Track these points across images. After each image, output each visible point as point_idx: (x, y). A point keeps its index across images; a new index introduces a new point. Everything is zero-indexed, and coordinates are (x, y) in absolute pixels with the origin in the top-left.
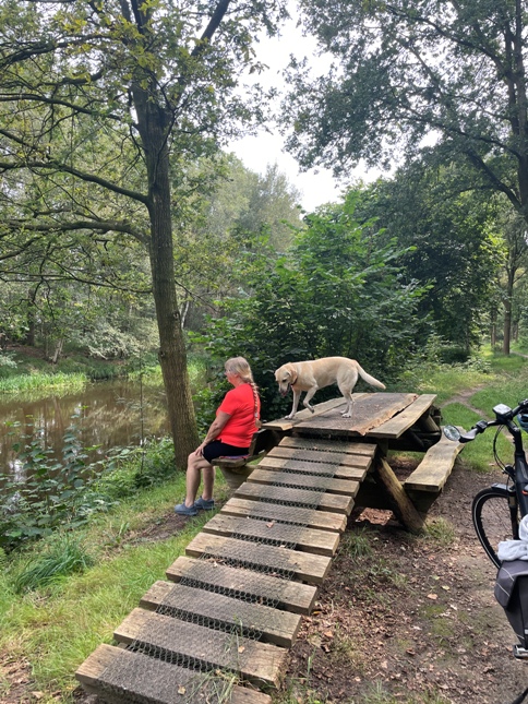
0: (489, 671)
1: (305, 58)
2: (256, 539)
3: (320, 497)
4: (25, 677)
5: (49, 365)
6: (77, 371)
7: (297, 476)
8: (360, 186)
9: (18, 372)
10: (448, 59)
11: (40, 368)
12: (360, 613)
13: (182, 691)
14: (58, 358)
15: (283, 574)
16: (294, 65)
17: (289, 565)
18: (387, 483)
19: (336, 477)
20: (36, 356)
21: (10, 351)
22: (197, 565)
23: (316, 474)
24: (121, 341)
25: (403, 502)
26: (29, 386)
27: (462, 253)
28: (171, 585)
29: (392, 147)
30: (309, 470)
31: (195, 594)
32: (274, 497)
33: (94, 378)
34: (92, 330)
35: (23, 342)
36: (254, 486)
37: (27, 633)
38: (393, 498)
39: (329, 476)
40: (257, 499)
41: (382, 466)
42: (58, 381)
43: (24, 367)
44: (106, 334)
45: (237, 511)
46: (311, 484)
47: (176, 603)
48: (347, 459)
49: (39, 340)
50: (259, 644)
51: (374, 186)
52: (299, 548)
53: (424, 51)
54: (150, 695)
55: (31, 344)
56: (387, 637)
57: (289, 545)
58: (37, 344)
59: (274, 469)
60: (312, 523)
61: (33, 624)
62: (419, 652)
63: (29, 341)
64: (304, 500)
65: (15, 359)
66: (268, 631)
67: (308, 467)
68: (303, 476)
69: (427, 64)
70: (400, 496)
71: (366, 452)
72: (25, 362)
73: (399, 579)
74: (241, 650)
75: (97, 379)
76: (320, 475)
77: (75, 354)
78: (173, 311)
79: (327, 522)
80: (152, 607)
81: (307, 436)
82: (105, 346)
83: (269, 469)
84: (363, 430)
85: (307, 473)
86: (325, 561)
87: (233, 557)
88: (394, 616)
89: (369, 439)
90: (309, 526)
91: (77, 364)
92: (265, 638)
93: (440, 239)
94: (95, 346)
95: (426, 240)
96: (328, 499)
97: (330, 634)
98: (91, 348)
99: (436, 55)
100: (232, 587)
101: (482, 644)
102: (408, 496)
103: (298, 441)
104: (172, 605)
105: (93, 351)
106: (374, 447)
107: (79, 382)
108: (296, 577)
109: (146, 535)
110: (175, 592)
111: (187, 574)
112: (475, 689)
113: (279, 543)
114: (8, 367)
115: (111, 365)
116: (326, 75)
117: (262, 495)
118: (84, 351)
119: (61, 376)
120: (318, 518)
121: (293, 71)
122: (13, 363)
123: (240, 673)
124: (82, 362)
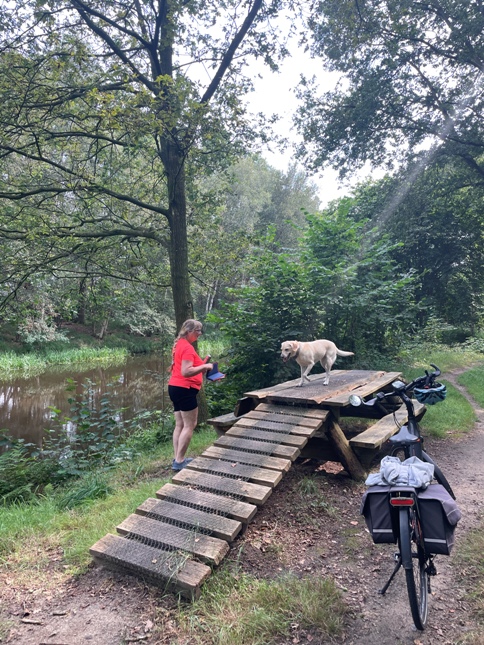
0: (375, 570)
1: (314, 76)
2: (222, 474)
3: (275, 447)
4: (60, 558)
5: (96, 341)
6: (119, 346)
7: (262, 432)
8: (369, 183)
9: (70, 347)
10: (445, 70)
11: (89, 344)
12: (295, 531)
13: (155, 561)
14: (104, 334)
15: (236, 496)
16: (304, 82)
17: (241, 492)
18: (337, 441)
19: (291, 434)
20: (86, 332)
21: (64, 329)
22: (178, 489)
23: (277, 431)
24: (157, 320)
25: (349, 456)
26: (79, 359)
27: (464, 242)
28: (158, 501)
29: (395, 149)
30: (272, 428)
31: (173, 507)
32: (242, 446)
33: (134, 352)
34: (132, 312)
35: (75, 321)
36: (229, 438)
37: (63, 533)
38: (341, 453)
39: (286, 433)
40: (229, 447)
41: (333, 427)
42: (103, 355)
43: (75, 342)
44: (144, 314)
45: (213, 455)
46: (271, 438)
47: (159, 512)
48: (304, 421)
49: (88, 319)
50: (209, 538)
51: (381, 182)
52: (251, 481)
53: (425, 62)
54: (134, 563)
55: (82, 322)
56: (310, 545)
57: (244, 479)
58: (87, 322)
59: (247, 427)
60: (264, 465)
61: (68, 527)
62: (329, 556)
63: (79, 320)
64: (263, 449)
65: (68, 335)
66: (217, 530)
67: (272, 426)
68: (267, 433)
69: (426, 76)
70: (347, 451)
71: (319, 416)
72: (76, 338)
73: (332, 511)
74: (197, 540)
75: (136, 353)
76: (280, 432)
77: (118, 331)
78: (187, 301)
79: (275, 464)
80: (143, 513)
81: (278, 403)
82: (143, 325)
83: (243, 427)
84: (319, 399)
85: (271, 430)
86: (267, 490)
87: (203, 485)
88: (320, 534)
89: (324, 406)
90: (262, 467)
91: (119, 340)
92: (214, 534)
93: (441, 231)
94: (135, 325)
95: (428, 231)
96: (281, 449)
97: (268, 541)
98: (132, 326)
99: (436, 66)
100: (199, 503)
101: (378, 554)
102: (354, 452)
103: (270, 407)
104: (156, 513)
105: (134, 328)
106: (327, 412)
107: (120, 356)
108: (244, 499)
109: (157, 477)
110: (160, 505)
111: (169, 495)
112: (361, 580)
113: (238, 477)
114: (62, 341)
115: (149, 340)
116: (333, 91)
117: (233, 445)
118: (126, 328)
119: (106, 350)
120: (269, 461)
121: (303, 88)
122: (66, 339)
123: (193, 553)
124: (124, 338)
